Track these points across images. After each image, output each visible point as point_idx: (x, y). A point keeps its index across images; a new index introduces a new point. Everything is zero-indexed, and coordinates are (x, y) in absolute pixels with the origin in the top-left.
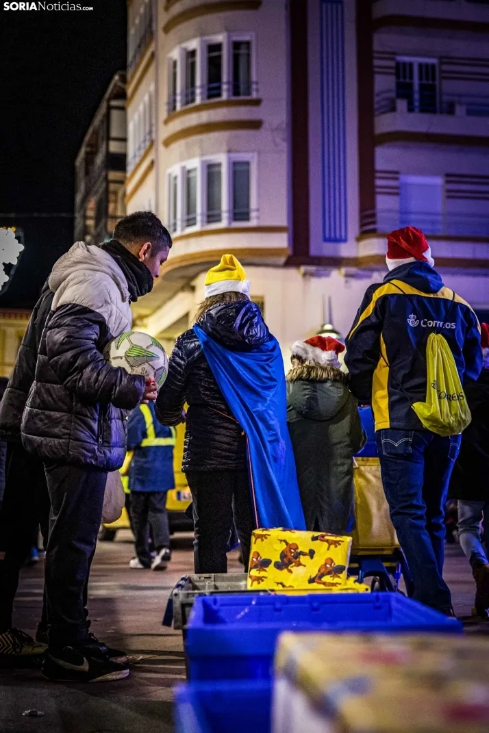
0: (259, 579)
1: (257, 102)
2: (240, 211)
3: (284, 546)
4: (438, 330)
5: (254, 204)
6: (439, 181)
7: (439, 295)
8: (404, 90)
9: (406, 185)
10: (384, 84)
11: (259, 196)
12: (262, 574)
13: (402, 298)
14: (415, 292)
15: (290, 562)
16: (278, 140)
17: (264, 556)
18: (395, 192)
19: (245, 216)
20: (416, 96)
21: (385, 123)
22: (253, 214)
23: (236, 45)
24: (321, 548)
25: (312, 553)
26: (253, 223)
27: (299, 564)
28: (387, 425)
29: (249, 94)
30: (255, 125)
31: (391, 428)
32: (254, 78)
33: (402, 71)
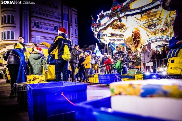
0: (29, 83)
1: (15, 24)
2: (13, 38)
3: (34, 77)
4: (66, 44)
5: (14, 37)
6: (40, 37)
7: (66, 39)
8: (35, 25)
9: (35, 37)
10: (33, 24)
11: (15, 36)
12: (30, 82)
13: (61, 39)
14: (63, 38)
15: (35, 80)
16: (18, 29)
17: (30, 79)
18: (34, 37)
19: (13, 39)
20: (37, 26)
21: (33, 29)
22: (14, 39)
23: (12, 16)
24: (40, 77)
25: (38, 78)
26: (14, 40)
27: (36, 80)
28: (57, 59)
29: (14, 23)
30: (15, 27)
31: (58, 59)
32: (15, 21)
33: (35, 23)
